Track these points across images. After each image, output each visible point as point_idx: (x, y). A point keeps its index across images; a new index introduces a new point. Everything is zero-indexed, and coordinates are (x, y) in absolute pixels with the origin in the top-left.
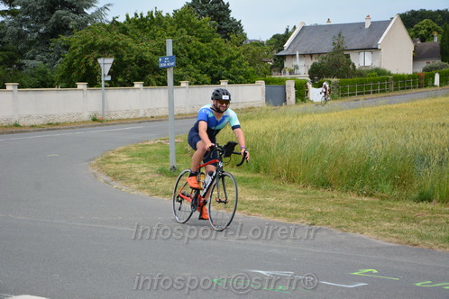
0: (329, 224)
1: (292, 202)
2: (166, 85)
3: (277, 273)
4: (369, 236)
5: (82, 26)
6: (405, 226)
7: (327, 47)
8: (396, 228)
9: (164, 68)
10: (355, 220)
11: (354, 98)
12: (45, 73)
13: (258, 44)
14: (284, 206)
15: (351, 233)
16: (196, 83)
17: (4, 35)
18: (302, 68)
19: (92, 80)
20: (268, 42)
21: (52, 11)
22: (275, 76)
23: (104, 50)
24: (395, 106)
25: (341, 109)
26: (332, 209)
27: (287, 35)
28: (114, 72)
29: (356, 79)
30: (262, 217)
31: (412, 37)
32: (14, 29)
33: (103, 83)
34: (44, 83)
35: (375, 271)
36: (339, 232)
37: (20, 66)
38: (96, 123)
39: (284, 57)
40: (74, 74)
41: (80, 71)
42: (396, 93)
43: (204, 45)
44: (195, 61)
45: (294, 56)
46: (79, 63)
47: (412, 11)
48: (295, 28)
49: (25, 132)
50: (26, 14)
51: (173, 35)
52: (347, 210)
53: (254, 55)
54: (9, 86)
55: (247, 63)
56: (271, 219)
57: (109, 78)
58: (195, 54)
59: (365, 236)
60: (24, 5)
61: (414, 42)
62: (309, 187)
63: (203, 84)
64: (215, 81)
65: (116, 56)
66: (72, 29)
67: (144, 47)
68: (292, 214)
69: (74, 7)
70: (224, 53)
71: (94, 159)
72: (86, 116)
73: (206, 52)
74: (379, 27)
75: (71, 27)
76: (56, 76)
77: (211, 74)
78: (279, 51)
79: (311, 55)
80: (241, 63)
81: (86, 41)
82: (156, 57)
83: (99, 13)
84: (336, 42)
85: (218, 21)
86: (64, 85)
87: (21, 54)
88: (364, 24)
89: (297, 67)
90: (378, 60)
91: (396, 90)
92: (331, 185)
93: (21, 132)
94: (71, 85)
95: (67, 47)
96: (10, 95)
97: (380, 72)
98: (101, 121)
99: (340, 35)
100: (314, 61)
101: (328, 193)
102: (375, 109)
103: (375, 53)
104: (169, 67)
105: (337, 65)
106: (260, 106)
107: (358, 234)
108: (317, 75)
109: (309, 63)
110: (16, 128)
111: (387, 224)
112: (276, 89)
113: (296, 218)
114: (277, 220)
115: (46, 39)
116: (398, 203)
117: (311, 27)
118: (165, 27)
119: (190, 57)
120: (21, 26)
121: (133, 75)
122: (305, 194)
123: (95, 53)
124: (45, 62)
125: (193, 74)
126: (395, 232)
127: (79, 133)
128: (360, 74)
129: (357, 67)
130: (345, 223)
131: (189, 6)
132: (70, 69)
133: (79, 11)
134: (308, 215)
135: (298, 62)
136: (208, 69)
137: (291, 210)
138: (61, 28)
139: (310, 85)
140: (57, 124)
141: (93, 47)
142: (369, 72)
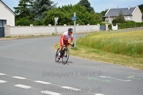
0: (119, 64)
1: (109, 58)
2: (74, 25)
3: (106, 77)
4: (131, 67)
5: (50, 9)
6: (141, 65)
7: (117, 15)
8: (139, 65)
9: (73, 20)
10: (127, 63)
11: (125, 29)
12: (40, 22)
13: (98, 14)
14: (106, 59)
15: (126, 66)
16: (81, 25)
17: (29, 11)
18: (110, 21)
19: (52, 23)
20: (100, 13)
21: (42, 5)
22: (103, 23)
23: (56, 15)
24: (137, 31)
25: (121, 32)
26: (120, 60)
27: (106, 11)
28: (59, 21)
29: (125, 24)
30: (100, 62)
31: (142, 12)
32: (32, 10)
33: (55, 24)
34: (40, 24)
35: (133, 77)
36: (122, 66)
37: (33, 20)
38: (53, 35)
39: (105, 17)
40: (48, 22)
41: (49, 21)
42: (137, 28)
43: (83, 14)
44: (81, 19)
45: (108, 17)
46: (49, 19)
47: (142, 5)
48: (108, 9)
49: (35, 37)
50: (35, 5)
51: (75, 11)
52: (124, 60)
53: (97, 17)
54: (31, 25)
55: (95, 19)
56: (103, 62)
57: (57, 23)
58: (81, 17)
59: (130, 67)
60: (35, 3)
61: (142, 13)
62: (113, 54)
63: (83, 25)
64: (86, 24)
65: (59, 17)
66: (48, 10)
67: (67, 15)
68: (109, 61)
69: (48, 4)
70: (89, 16)
71: (53, 45)
72: (51, 33)
73: (84, 16)
74: (132, 9)
75: (47, 9)
76: (43, 23)
77: (85, 22)
78: (104, 16)
79: (113, 17)
80: (93, 19)
81: (51, 13)
82: (70, 18)
83: (54, 5)
84: (120, 13)
85: (87, 7)
86: (45, 25)
87: (34, 17)
88: (128, 8)
89: (108, 20)
90: (132, 18)
91: (137, 27)
92: (119, 53)
93: (34, 37)
94: (47, 25)
95: (46, 15)
96: (31, 28)
97: (132, 22)
98: (55, 35)
99: (121, 11)
100: (114, 18)
101: (119, 55)
102: (131, 32)
103: (131, 16)
104: (74, 20)
105: (120, 20)
106: (98, 31)
107: (128, 67)
108: (114, 23)
109: (112, 19)
110: (32, 36)
111: (136, 64)
112: (103, 26)
113: (110, 62)
114: (104, 62)
115: (40, 12)
116: (139, 58)
117: (113, 9)
118: (73, 9)
119: (79, 17)
120: (34, 9)
121: (63, 22)
122: (112, 55)
123: (54, 16)
124: (40, 19)
125: (80, 22)
126: (139, 66)
127: (49, 38)
128: (127, 22)
129: (126, 20)
130: (124, 64)
131: (79, 3)
132: (47, 21)
133: (49, 5)
134: (113, 61)
135: (109, 19)
136: (84, 21)
137: (108, 60)
138: (44, 10)
139: (112, 25)
140: (43, 35)
141: (53, 15)
142: (129, 22)
